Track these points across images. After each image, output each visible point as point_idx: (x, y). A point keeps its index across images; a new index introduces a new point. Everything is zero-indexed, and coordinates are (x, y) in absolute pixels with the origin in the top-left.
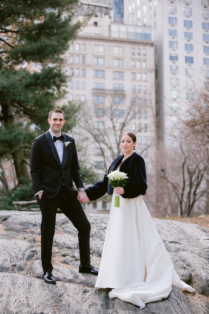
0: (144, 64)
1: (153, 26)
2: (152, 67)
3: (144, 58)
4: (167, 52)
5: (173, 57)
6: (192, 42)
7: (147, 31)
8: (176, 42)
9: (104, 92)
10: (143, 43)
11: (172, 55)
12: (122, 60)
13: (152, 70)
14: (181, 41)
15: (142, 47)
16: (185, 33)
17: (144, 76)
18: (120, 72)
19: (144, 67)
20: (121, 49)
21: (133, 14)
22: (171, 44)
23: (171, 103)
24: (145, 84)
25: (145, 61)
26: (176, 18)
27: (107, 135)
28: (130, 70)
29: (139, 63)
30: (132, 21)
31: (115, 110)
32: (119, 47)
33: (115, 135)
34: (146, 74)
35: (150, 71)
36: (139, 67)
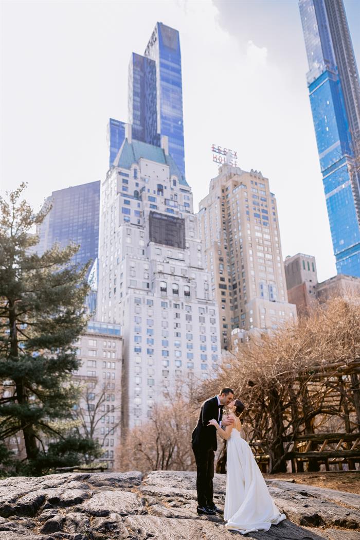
0: (114, 354)
1: (122, 324)
2: (120, 357)
3: (114, 349)
4: (132, 345)
5: (138, 349)
6: (153, 337)
7: (117, 328)
8: (140, 337)
9: (79, 378)
10: (113, 337)
11: (137, 347)
12: (96, 351)
13: (120, 359)
14: (144, 336)
15: (112, 341)
16: (148, 329)
17: (113, 364)
18: (93, 361)
19: (113, 357)
20: (95, 342)
21: (105, 313)
22: (136, 338)
23: (135, 387)
24: (114, 371)
25: (114, 352)
26: (140, 317)
27: (82, 415)
28: (102, 359)
29: (109, 354)
30: (104, 319)
31: (91, 393)
32: (94, 340)
33: (90, 416)
34: (115, 363)
35: (118, 360)
36: (109, 357)
